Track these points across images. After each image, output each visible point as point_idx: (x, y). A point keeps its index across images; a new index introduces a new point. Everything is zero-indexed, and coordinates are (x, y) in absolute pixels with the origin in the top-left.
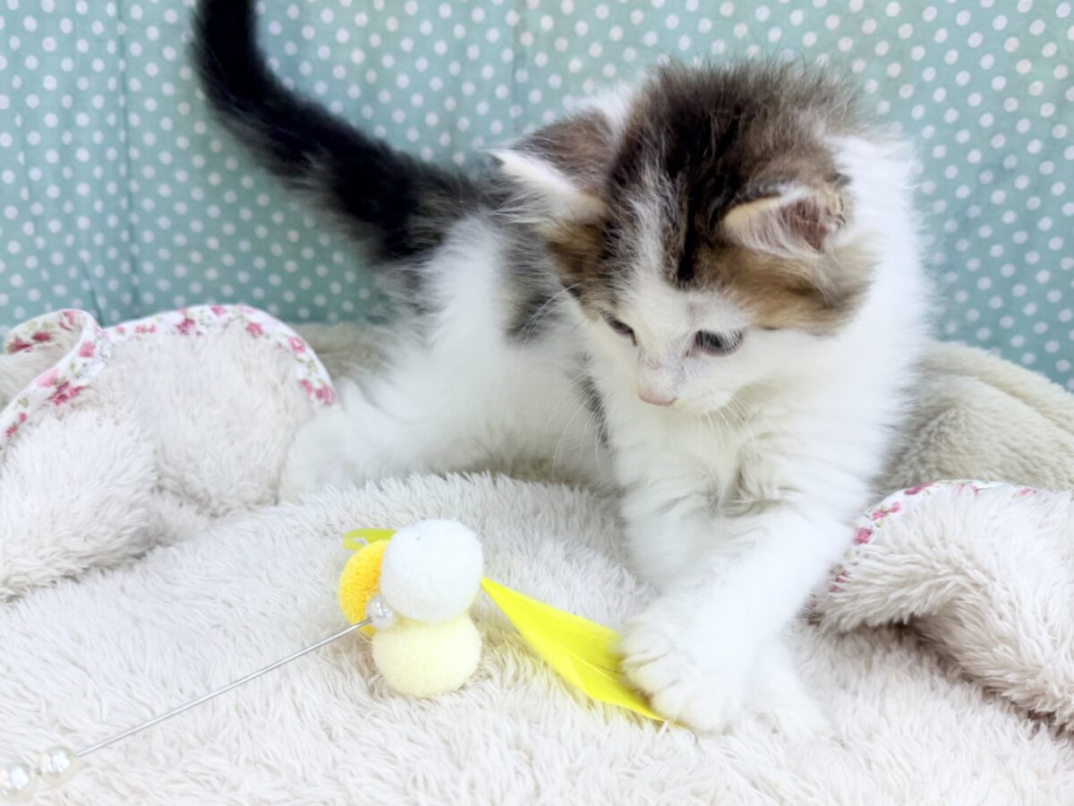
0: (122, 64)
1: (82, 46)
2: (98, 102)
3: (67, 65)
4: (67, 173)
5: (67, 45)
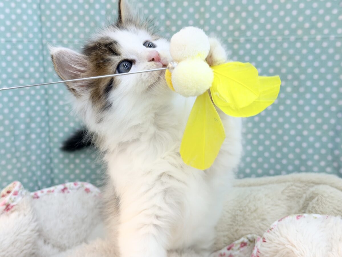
0: (47, 108)
1: (33, 103)
2: (38, 119)
3: (28, 109)
4: (28, 142)
5: (28, 103)
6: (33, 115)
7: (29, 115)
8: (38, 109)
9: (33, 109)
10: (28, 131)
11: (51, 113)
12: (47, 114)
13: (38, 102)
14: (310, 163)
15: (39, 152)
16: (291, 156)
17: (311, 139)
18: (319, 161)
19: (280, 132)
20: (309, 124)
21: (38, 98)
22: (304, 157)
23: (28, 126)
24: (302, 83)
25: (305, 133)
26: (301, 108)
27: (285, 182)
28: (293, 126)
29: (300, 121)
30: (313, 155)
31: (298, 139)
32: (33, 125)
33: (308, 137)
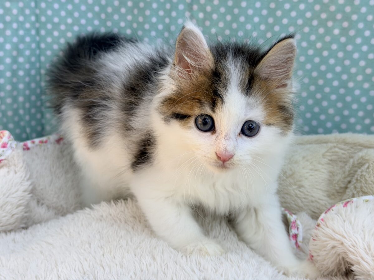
0: (38, 38)
1: (21, 32)
2: (27, 53)
3: (15, 40)
4: (15, 80)
5: (15, 32)
6: (21, 46)
7: (16, 47)
8: (28, 39)
9: (22, 40)
10: (15, 67)
11: (43, 46)
12: (38, 47)
13: (28, 31)
14: (352, 120)
15: (27, 92)
16: (331, 111)
17: (357, 92)
18: (363, 118)
19: (321, 82)
20: (357, 74)
21: (28, 25)
22: (346, 113)
23: (15, 60)
24: (353, 24)
25: (351, 85)
26: (348, 55)
27: (326, 142)
28: (337, 76)
29: (346, 70)
30: (357, 110)
31: (342, 91)
32: (21, 60)
33: (353, 89)
